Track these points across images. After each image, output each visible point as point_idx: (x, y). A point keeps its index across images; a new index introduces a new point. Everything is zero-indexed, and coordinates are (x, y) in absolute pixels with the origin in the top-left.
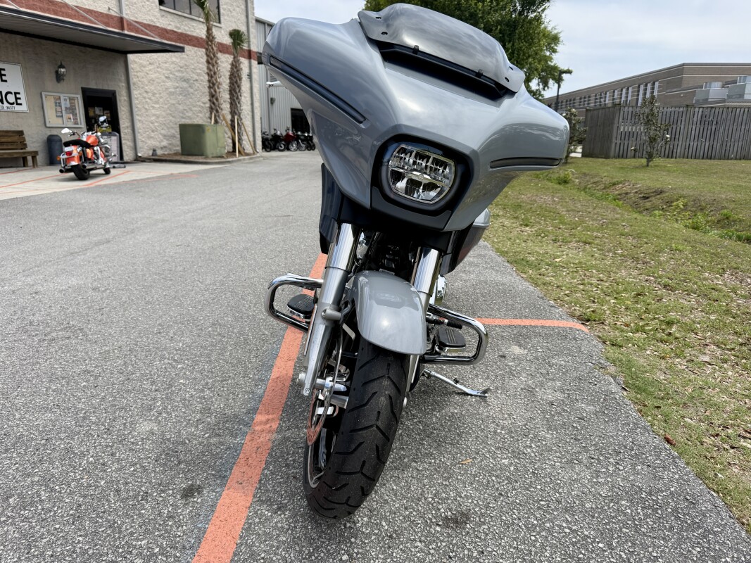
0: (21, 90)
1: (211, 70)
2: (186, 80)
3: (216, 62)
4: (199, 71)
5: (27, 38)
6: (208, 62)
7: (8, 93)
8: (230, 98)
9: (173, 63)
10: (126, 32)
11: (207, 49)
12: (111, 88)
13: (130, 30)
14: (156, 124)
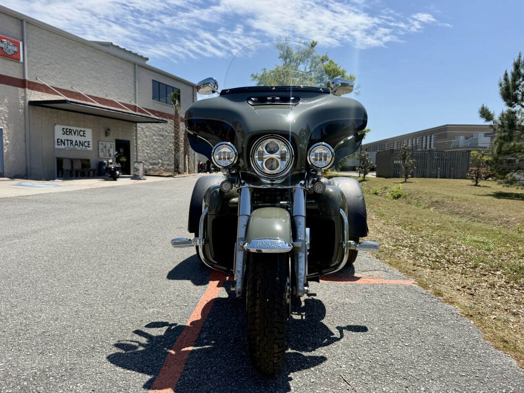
0: (91, 140)
1: (176, 131)
2: (163, 136)
3: (179, 127)
4: (168, 131)
5: (96, 117)
6: (175, 127)
7: (86, 142)
8: (184, 145)
9: (157, 127)
10: (137, 113)
11: (175, 121)
12: (128, 139)
13: (139, 112)
14: (147, 157)
